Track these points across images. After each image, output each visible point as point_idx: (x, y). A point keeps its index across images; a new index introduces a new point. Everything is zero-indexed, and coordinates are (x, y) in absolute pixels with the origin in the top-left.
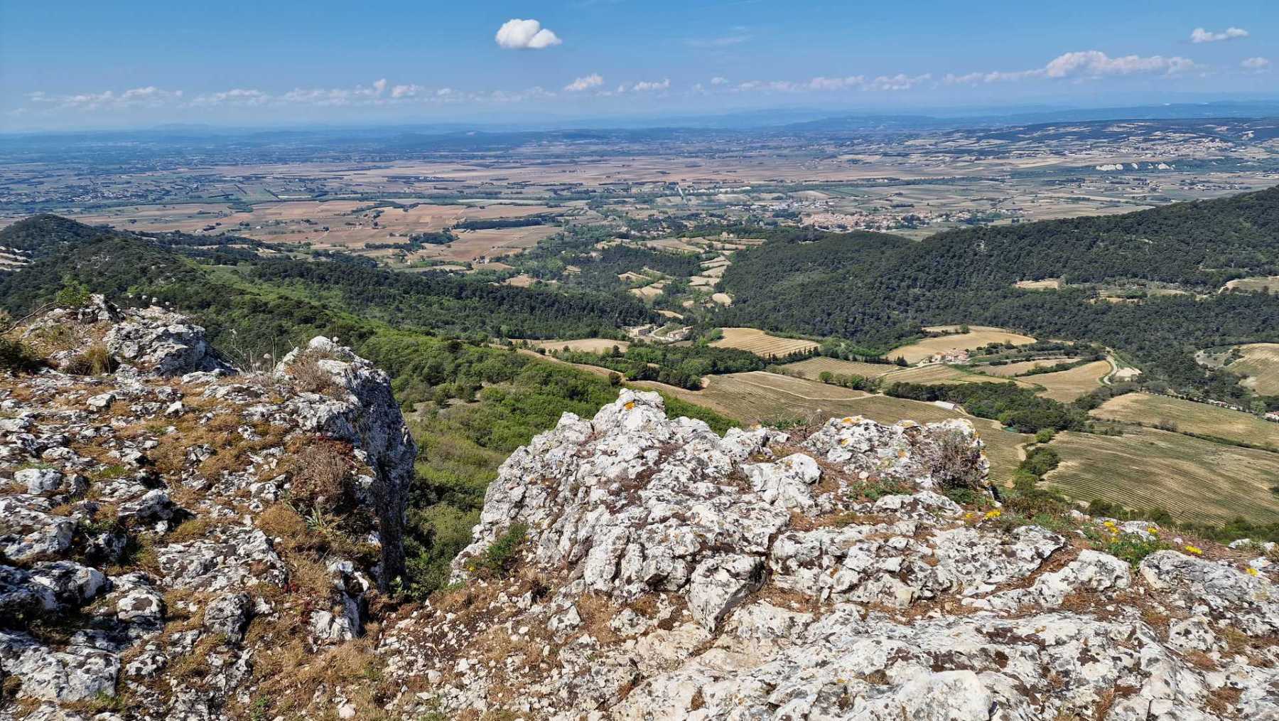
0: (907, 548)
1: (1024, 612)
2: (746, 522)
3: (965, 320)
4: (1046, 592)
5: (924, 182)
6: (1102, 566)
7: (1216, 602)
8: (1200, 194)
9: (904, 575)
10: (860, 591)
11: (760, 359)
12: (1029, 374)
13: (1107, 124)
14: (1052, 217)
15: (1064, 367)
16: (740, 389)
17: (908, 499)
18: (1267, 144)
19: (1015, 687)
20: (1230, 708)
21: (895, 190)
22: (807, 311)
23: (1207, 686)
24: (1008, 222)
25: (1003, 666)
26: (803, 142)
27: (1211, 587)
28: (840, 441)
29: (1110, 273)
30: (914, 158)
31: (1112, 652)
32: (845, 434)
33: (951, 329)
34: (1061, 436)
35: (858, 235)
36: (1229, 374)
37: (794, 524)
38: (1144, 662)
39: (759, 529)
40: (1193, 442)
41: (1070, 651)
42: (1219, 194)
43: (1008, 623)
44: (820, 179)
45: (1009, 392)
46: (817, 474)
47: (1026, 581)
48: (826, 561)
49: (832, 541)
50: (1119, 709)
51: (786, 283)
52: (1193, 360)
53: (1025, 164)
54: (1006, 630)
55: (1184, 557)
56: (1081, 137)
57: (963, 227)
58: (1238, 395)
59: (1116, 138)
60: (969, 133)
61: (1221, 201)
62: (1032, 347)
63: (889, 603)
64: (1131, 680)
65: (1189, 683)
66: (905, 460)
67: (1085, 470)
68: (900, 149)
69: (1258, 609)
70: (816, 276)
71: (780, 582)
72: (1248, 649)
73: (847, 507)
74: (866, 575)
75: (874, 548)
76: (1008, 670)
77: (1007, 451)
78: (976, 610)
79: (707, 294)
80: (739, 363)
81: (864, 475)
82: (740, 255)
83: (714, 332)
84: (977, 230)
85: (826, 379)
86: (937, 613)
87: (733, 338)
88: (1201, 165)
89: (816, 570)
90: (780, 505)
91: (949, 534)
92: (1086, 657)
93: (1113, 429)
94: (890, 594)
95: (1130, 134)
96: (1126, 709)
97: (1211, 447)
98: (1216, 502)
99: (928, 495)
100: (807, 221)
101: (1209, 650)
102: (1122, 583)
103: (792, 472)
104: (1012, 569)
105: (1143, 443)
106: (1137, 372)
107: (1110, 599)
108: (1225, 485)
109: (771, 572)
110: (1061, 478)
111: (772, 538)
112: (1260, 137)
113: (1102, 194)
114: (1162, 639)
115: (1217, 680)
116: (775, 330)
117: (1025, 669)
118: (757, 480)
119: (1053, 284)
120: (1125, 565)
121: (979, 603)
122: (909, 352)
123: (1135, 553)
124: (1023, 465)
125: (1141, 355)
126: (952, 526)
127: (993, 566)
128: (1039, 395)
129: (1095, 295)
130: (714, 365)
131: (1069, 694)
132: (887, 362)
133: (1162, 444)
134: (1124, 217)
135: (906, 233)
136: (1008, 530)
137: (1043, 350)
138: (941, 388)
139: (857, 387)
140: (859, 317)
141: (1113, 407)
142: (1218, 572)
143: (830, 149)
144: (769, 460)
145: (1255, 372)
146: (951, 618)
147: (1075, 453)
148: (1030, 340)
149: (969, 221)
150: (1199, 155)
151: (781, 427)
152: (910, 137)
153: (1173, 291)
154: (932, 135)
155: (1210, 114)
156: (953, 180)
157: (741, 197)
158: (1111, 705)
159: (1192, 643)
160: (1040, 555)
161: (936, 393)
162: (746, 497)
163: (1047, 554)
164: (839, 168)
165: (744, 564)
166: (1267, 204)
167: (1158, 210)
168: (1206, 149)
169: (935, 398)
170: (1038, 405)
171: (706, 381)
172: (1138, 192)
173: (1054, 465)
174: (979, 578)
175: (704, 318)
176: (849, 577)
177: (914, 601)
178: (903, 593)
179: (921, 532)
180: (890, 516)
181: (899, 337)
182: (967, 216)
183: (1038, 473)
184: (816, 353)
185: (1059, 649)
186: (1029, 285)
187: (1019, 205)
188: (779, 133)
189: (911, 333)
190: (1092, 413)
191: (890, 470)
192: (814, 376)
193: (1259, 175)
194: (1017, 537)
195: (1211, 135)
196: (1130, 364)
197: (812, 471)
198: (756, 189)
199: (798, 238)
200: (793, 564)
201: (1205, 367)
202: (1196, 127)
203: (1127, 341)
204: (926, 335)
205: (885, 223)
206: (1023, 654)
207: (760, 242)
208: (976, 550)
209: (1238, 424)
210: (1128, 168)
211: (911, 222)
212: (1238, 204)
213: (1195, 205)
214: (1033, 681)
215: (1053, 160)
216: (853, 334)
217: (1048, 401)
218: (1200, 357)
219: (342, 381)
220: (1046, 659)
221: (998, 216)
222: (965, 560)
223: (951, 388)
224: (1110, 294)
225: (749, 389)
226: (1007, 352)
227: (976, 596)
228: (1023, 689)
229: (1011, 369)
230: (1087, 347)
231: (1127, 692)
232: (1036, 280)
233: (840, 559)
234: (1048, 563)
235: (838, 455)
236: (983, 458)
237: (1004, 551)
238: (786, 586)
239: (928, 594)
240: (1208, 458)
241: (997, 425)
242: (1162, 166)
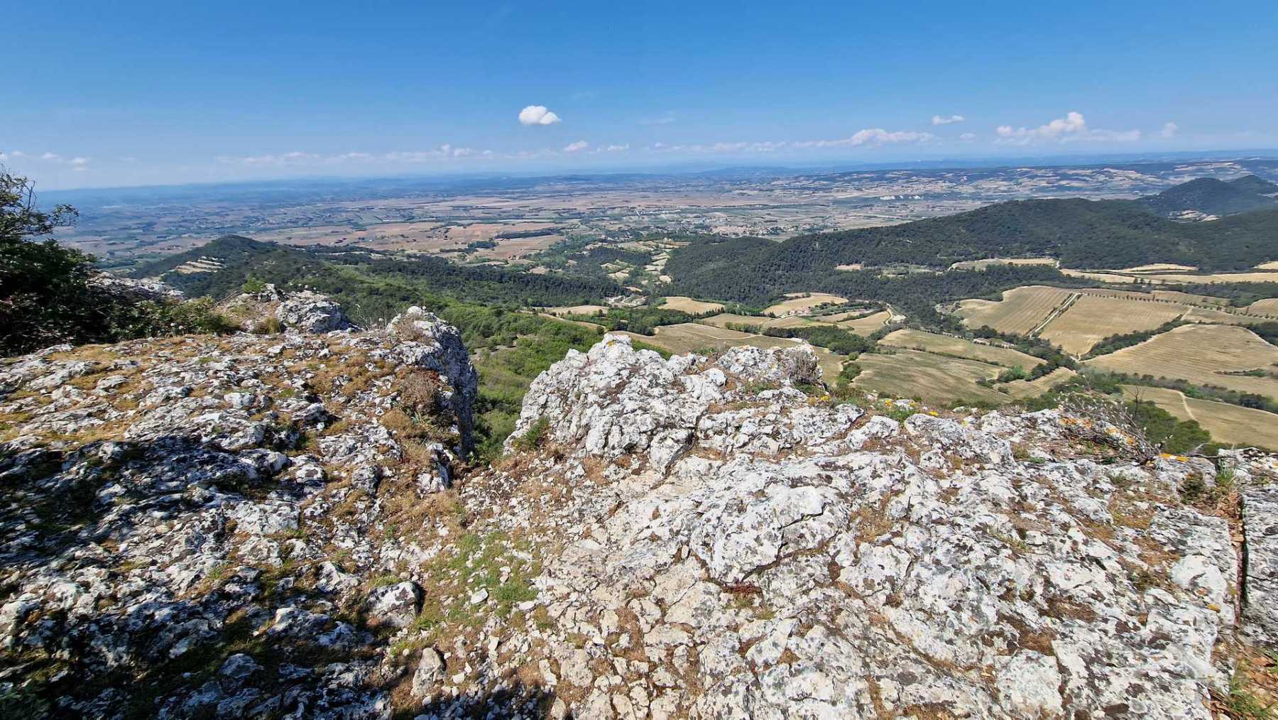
0: (776, 420)
1: (842, 453)
2: (682, 410)
3: (808, 289)
4: (854, 441)
5: (784, 206)
6: (883, 424)
7: (945, 441)
8: (938, 213)
9: (775, 435)
10: (749, 446)
11: (689, 316)
12: (844, 320)
13: (885, 172)
14: (856, 228)
15: (864, 316)
16: (678, 334)
17: (776, 392)
18: (975, 183)
19: (837, 494)
20: (953, 499)
21: (766, 212)
22: (717, 285)
23: (940, 487)
24: (831, 231)
25: (830, 483)
26: (712, 183)
27: (943, 433)
28: (737, 360)
29: (889, 260)
30: (778, 192)
31: (889, 472)
32: (740, 356)
33: (800, 295)
34: (863, 356)
35: (745, 239)
36: (954, 317)
37: (710, 410)
38: (906, 476)
39: (690, 414)
40: (934, 357)
41: (867, 472)
42: (947, 213)
43: (833, 459)
44: (721, 205)
45: (833, 332)
46: (724, 380)
47: (842, 435)
48: (729, 430)
49: (733, 418)
50: (893, 503)
51: (703, 269)
52: (934, 310)
53: (841, 196)
54: (831, 463)
55: (929, 417)
56: (872, 180)
57: (806, 234)
58: (959, 329)
59: (891, 180)
60: (808, 177)
61: (949, 217)
62: (846, 305)
63: (766, 452)
64: (899, 486)
65: (931, 486)
66: (774, 370)
67: (876, 375)
68: (769, 187)
69: (968, 444)
70: (721, 264)
71: (703, 444)
72: (962, 466)
73: (741, 398)
74: (753, 437)
75: (757, 421)
76: (832, 485)
77: (832, 366)
78: (815, 453)
79: (657, 276)
80: (676, 318)
81: (751, 379)
82: (675, 252)
83: (661, 299)
84: (814, 236)
85: (729, 326)
86: (793, 456)
87: (673, 303)
88: (938, 197)
89: (724, 435)
90: (703, 399)
91: (799, 411)
92: (875, 475)
93: (891, 351)
94: (767, 447)
95: (899, 178)
96: (897, 502)
97: (944, 359)
98: (947, 391)
99: (788, 390)
100: (715, 231)
101: (941, 468)
102: (894, 434)
103: (709, 380)
104: (835, 429)
105: (907, 358)
106: (904, 317)
107: (888, 442)
108: (951, 381)
109: (698, 438)
110: (862, 380)
111: (698, 419)
112: (971, 179)
113: (883, 214)
114: (916, 463)
115: (945, 484)
116: (697, 297)
117: (841, 483)
118: (689, 386)
119: (857, 267)
120: (896, 423)
121: (816, 449)
122: (775, 309)
123: (902, 416)
124: (842, 374)
125: (906, 307)
126: (802, 406)
127: (824, 427)
128: (851, 332)
129: (881, 273)
130: (662, 320)
131: (866, 496)
132: (764, 316)
133: (918, 359)
134: (896, 227)
135: (773, 238)
136: (832, 407)
137: (852, 306)
138: (795, 330)
139: (746, 331)
140: (747, 289)
141: (892, 338)
142: (947, 424)
143: (727, 187)
144: (696, 373)
145: (968, 316)
146: (801, 458)
147: (869, 366)
148: (845, 300)
149: (809, 230)
150: (937, 191)
151: (702, 353)
152: (774, 179)
153: (923, 270)
154: (787, 179)
155: (942, 167)
156: (800, 205)
157: (676, 216)
158: (889, 500)
159: (933, 464)
160: (850, 420)
161: (792, 333)
162: (683, 396)
163: (854, 419)
164: (733, 199)
165: (683, 434)
166: (974, 219)
167: (915, 223)
168: (940, 187)
169: (791, 336)
170: (849, 338)
171: (657, 330)
172: (904, 212)
173: (858, 373)
174: (816, 435)
175: (654, 291)
176: (743, 438)
177: (780, 450)
178: (774, 445)
179: (784, 411)
180: (766, 402)
181: (770, 301)
182: (808, 227)
183: (850, 378)
184: (723, 311)
185: (861, 471)
186: (843, 268)
187: (837, 220)
188: (697, 177)
189: (778, 298)
190: (879, 342)
191: (766, 376)
192: (722, 325)
193: (970, 201)
194: (837, 411)
195: (943, 178)
196: (900, 313)
197: (721, 378)
198: (683, 211)
199: (710, 241)
200: (710, 433)
201: (941, 314)
202: (934, 174)
203: (898, 300)
204: (786, 298)
205: (761, 232)
206: (841, 476)
207: (687, 244)
208: (815, 419)
209: (959, 346)
210: (897, 198)
211: (776, 231)
212: (959, 219)
213: (935, 220)
214: (846, 490)
215: (856, 194)
216: (744, 299)
217: (855, 336)
218: (938, 308)
219: (429, 334)
220: (853, 478)
221: (826, 227)
222: (809, 425)
223: (801, 330)
224: (888, 273)
225: (683, 334)
226: (831, 308)
227: (815, 445)
228: (841, 495)
229: (834, 318)
230: (876, 304)
231: (897, 493)
232: (848, 265)
233: (738, 428)
234: (855, 424)
235: (736, 368)
236: (818, 367)
237: (830, 419)
238: (707, 446)
239: (788, 446)
240: (942, 366)
241: (827, 350)
242: (917, 197)
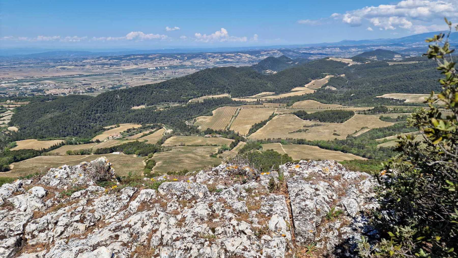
0: (83, 209)
1: (126, 217)
2: (11, 223)
3: (118, 123)
4: (132, 208)
5: (93, 75)
6: (147, 193)
7: (178, 193)
8: (177, 76)
9: (82, 221)
10: (65, 233)
11: (37, 151)
12: (142, 137)
13: (148, 55)
14: (138, 85)
15: (152, 133)
16: (31, 165)
17: (83, 191)
18: (191, 60)
19: (122, 245)
20: (183, 224)
21: (83, 79)
22: (56, 128)
23: (177, 220)
24: (125, 88)
25: (117, 239)
26: (39, 61)
27: (177, 190)
28: (55, 177)
29: (159, 102)
30: (88, 67)
31: (151, 220)
32: (56, 173)
33: (113, 126)
34: (155, 155)
35: (71, 96)
36: (195, 126)
37: (34, 216)
38: (159, 220)
39: (17, 225)
40: (190, 148)
41: (139, 224)
42: (182, 75)
43: (119, 224)
44: (50, 75)
45: (136, 144)
46: (44, 193)
47: (126, 207)
48: (50, 226)
49: (52, 218)
50: (154, 238)
51: (43, 119)
52: (185, 124)
53: (126, 68)
54: (119, 226)
55: (169, 183)
56: (142, 59)
57: (111, 90)
58: (198, 132)
59: (152, 59)
60: (106, 58)
61: (183, 77)
62: (141, 128)
63: (77, 233)
64: (157, 227)
65: (172, 221)
66: (82, 177)
67: (164, 164)
68: (81, 63)
69: (189, 191)
70: (57, 114)
71: (30, 243)
72: (187, 204)
73: (59, 202)
74: (67, 226)
75: (69, 215)
76: (119, 240)
77: (140, 164)
78: (110, 223)
79: (5, 128)
80: (27, 155)
81: (66, 187)
82: (18, 109)
83: (12, 144)
84: (115, 91)
85: (69, 153)
86: (96, 230)
87: (21, 145)
88: (176, 67)
89: (46, 232)
90: (29, 210)
91: (99, 199)
92: (143, 225)
93: (169, 149)
94: (77, 230)
95: (155, 58)
96: (155, 237)
97: (194, 148)
99: (92, 187)
100: (48, 93)
101: (177, 209)
102: (153, 197)
103: (32, 195)
104: (121, 204)
105: (177, 151)
106: (172, 130)
107: (151, 203)
109: (26, 240)
111: (24, 226)
112: (189, 58)
113: (151, 77)
114: (164, 211)
115: (179, 217)
116: (42, 138)
117: (124, 237)
118: (17, 204)
119: (143, 107)
120: (154, 191)
121: (111, 220)
122: (100, 137)
123: (156, 186)
124: (146, 167)
125: (172, 125)
126: (101, 196)
127: (114, 205)
128: (146, 143)
129: (156, 109)
130: (15, 158)
131: (139, 240)
132: (93, 142)
133: (182, 150)
134: (159, 84)
135: (90, 94)
136: (119, 191)
137: (145, 128)
138: (114, 147)
139: (82, 154)
140: (78, 127)
141: (168, 142)
142: (177, 185)
143: (52, 64)
144: (23, 193)
145: (201, 125)
146: (101, 230)
147: (160, 159)
148: (140, 126)
149: (112, 88)
150: (175, 64)
151: (28, 178)
152: (84, 59)
153: (176, 105)
154: (93, 58)
155: (175, 52)
156: (103, 74)
157: (14, 84)
158: (151, 237)
159: (173, 208)
160: (129, 196)
161: (112, 150)
162: (12, 212)
163: (131, 195)
164: (57, 71)
165: (11, 241)
166: (194, 77)
167: (168, 81)
168: (176, 62)
169: (112, 152)
170: (146, 146)
171: (12, 166)
172: (161, 76)
173: (155, 165)
174: (110, 211)
175: (5, 138)
176: (59, 229)
177: (87, 229)
178: (82, 227)
179: (89, 202)
180: (77, 200)
181: (95, 132)
182: (111, 86)
183: (150, 168)
184: (63, 144)
185: (136, 225)
186: (136, 108)
187: (127, 82)
188: (27, 57)
189: (99, 130)
190: (162, 145)
191: (77, 183)
192: (64, 153)
193: (190, 69)
194: (122, 193)
195: (176, 58)
196: (170, 128)
197: (41, 191)
198: (19, 81)
199: (45, 99)
200: (36, 233)
201: (189, 126)
202: (172, 55)
203: (167, 121)
204: (105, 130)
205: (81, 91)
206: (124, 232)
207: (28, 103)
208: (108, 202)
209: (199, 140)
210: (157, 68)
211: (91, 90)
212: (187, 78)
213: (177, 79)
214: (127, 240)
215: (135, 67)
216: (77, 134)
217: (149, 144)
218: (187, 123)
220: (132, 231)
221: (121, 86)
222: (105, 206)
223: (117, 147)
224: (160, 108)
225: (34, 165)
226: (133, 131)
227: (110, 218)
228: (124, 245)
229: (136, 136)
230: (157, 125)
231: (155, 231)
232: (138, 106)
233: (56, 224)
234: (132, 198)
235: (54, 183)
236: (112, 168)
237: (117, 199)
238: (34, 243)
239: (92, 224)
240: (194, 151)
241: (135, 156)
242: (166, 68)
